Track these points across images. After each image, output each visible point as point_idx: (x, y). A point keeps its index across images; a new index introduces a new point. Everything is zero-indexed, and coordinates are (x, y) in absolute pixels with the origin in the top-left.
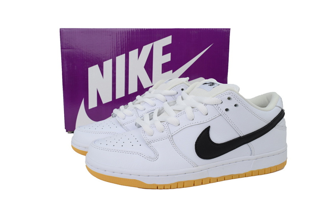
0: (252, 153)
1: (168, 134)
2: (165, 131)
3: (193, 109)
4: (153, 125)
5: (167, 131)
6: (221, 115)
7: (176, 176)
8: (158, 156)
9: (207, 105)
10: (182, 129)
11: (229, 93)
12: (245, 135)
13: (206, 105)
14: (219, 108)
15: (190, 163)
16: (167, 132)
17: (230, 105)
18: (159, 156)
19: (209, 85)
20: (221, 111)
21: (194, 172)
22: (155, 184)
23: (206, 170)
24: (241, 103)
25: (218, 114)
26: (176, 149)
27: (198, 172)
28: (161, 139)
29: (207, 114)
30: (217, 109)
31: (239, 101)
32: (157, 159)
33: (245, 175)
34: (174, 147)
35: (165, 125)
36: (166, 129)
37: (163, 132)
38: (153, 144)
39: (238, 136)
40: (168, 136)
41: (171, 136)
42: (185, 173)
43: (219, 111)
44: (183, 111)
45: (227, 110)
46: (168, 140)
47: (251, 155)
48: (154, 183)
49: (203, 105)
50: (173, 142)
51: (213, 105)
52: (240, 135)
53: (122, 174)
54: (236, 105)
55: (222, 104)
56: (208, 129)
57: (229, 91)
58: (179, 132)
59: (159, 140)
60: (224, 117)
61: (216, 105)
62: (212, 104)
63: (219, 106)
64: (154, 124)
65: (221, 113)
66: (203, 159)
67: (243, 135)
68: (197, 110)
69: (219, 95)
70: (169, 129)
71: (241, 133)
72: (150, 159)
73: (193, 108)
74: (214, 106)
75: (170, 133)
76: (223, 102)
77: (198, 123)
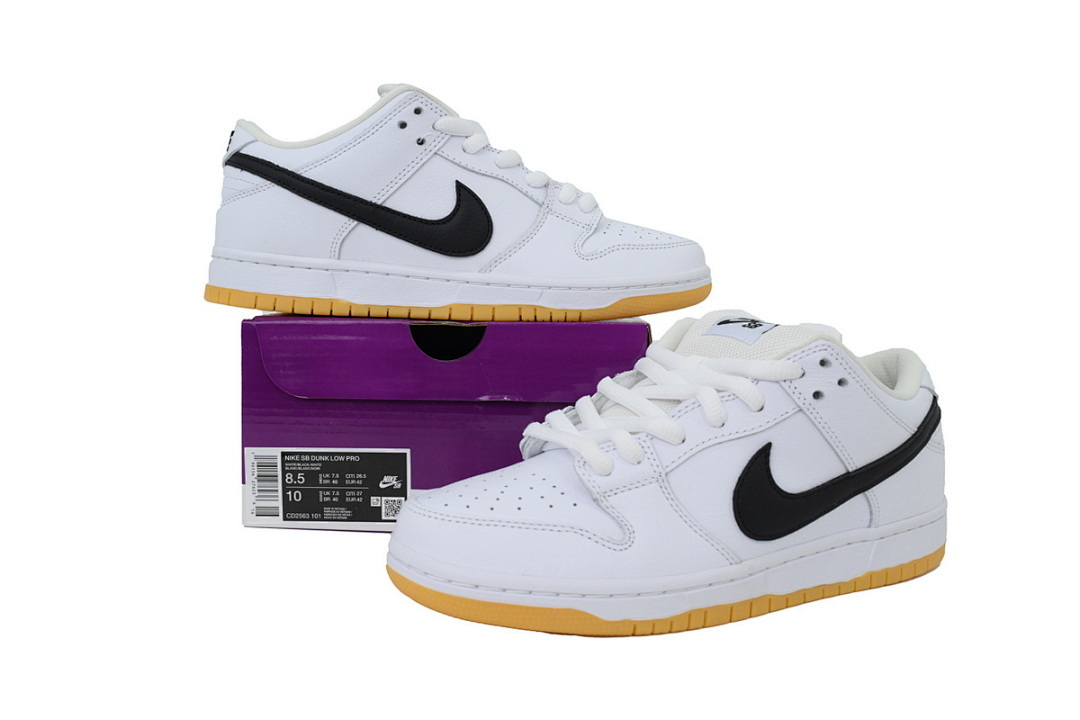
0: (874, 521)
1: (655, 468)
2: (646, 459)
3: (722, 394)
4: (609, 444)
5: (652, 459)
6: (801, 410)
7: (687, 593)
8: (632, 535)
9: (760, 383)
10: (694, 451)
11: (825, 347)
12: (859, 467)
13: (757, 381)
14: (796, 391)
15: (723, 551)
16: (653, 462)
17: (825, 380)
18: (636, 534)
19: (744, 326)
20: (802, 399)
21: (732, 580)
22: (630, 621)
23: (763, 573)
24: (854, 375)
25: (794, 406)
26: (680, 513)
27: (741, 578)
28: (637, 485)
29: (762, 409)
30: (791, 393)
31: (850, 371)
32: (630, 543)
33: (855, 586)
34: (675, 507)
35: (643, 444)
36: (649, 455)
37: (639, 463)
38: (613, 500)
39: (842, 471)
40: (657, 476)
41: (663, 475)
42: (710, 585)
43: (797, 400)
44: (693, 400)
45: (817, 395)
46: (655, 486)
47: (869, 526)
48: (627, 617)
49: (749, 381)
50: (669, 491)
51: (777, 382)
52: (847, 469)
53: (530, 592)
54: (841, 382)
55: (804, 378)
56: (765, 451)
57: (824, 342)
58: (684, 462)
59: (631, 487)
60: (810, 415)
61: (788, 382)
62: (777, 379)
63: (795, 383)
64: (610, 441)
65: (801, 405)
66: (755, 541)
67: (854, 468)
68: (732, 397)
69: (795, 353)
70: (657, 455)
71: (850, 460)
72: (610, 545)
73: (718, 391)
74: (783, 384)
75: (661, 464)
76: (806, 374)
77: (738, 435)
